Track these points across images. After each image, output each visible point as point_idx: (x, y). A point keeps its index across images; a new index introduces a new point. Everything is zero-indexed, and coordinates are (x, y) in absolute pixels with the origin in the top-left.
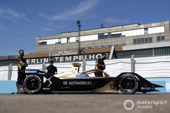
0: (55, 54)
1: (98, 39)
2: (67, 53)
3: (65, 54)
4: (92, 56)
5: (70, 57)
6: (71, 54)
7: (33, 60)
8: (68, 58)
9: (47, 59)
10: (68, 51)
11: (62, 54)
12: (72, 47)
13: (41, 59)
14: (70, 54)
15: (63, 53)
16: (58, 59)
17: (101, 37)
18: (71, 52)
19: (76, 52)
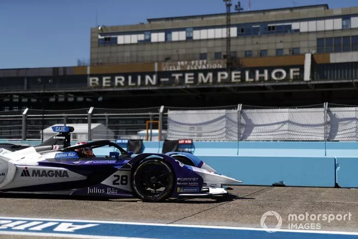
0: (169, 66)
1: (238, 35)
2: (199, 65)
3: (193, 67)
4: (262, 72)
5: (210, 75)
6: (208, 67)
7: (120, 79)
8: (205, 76)
9: (152, 78)
10: (201, 62)
11: (186, 66)
12: (177, 51)
13: (139, 78)
14: (206, 66)
15: (188, 64)
16: (179, 77)
17: (244, 30)
18: (207, 63)
19: (219, 63)
